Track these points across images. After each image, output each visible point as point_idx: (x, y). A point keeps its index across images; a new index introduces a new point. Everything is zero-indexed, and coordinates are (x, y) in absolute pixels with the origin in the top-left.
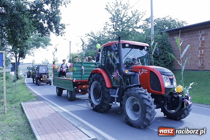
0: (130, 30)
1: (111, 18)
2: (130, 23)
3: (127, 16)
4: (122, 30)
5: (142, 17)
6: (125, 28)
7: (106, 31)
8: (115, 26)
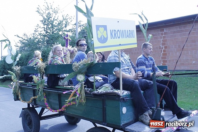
0: (60, 33)
1: (42, 21)
2: (60, 27)
3: (57, 20)
4: (53, 33)
5: (71, 21)
6: (55, 31)
7: (37, 33)
8: (46, 29)
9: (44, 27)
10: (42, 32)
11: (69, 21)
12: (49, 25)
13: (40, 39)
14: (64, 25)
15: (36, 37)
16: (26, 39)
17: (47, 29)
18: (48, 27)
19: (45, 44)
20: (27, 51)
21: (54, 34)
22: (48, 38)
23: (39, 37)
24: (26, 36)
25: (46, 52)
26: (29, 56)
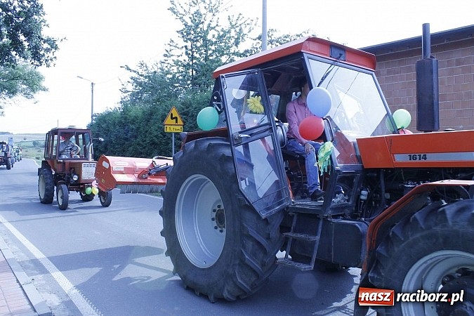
0: (224, 59)
1: (181, 32)
2: (223, 44)
3: (217, 28)
4: (206, 59)
5: (250, 31)
6: (211, 55)
7: (170, 61)
8: (191, 50)
9: (186, 47)
10: (180, 59)
11: (245, 31)
12: (197, 41)
13: (177, 75)
14: (233, 41)
15: (166, 69)
16: (144, 73)
17: (194, 50)
18: (196, 47)
19: (189, 84)
20: (147, 102)
21: (208, 62)
22: (194, 72)
23: (175, 69)
24: (145, 68)
25: (191, 105)
26: (151, 114)
